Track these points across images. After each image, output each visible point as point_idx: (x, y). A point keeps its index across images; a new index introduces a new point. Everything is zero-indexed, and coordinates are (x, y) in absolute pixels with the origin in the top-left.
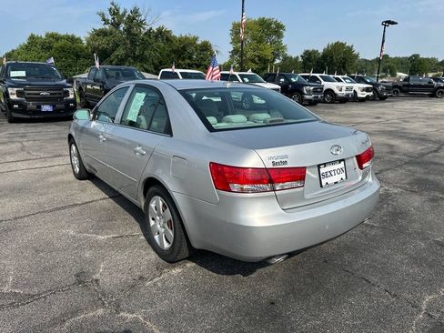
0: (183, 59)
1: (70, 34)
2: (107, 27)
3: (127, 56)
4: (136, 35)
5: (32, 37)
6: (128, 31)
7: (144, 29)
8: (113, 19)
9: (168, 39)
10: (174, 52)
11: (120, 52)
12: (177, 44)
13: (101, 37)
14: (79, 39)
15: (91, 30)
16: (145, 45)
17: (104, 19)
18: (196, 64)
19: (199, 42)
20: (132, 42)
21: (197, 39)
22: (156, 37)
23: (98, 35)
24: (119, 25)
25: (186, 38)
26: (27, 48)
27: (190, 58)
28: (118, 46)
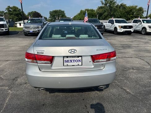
0: (130, 15)
1: (92, 9)
2: (103, 5)
3: (108, 15)
4: (112, 7)
5: (81, 11)
6: (110, 6)
7: (115, 5)
8: (105, 2)
9: (124, 8)
10: (126, 12)
11: (106, 14)
12: (128, 9)
13: (100, 9)
14: (94, 10)
15: (98, 7)
16: (115, 10)
17: (102, 3)
18: (135, 17)
19: (138, 8)
20: (111, 10)
21: (137, 6)
22: (120, 7)
23: (100, 8)
24: (107, 4)
25: (132, 7)
26: (79, 14)
27: (133, 14)
28: (106, 11)
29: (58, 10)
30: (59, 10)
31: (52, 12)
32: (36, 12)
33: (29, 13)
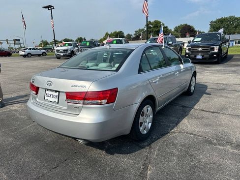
29: (228, 17)
30: (231, 17)
31: (215, 22)
32: (186, 25)
33: (176, 27)
